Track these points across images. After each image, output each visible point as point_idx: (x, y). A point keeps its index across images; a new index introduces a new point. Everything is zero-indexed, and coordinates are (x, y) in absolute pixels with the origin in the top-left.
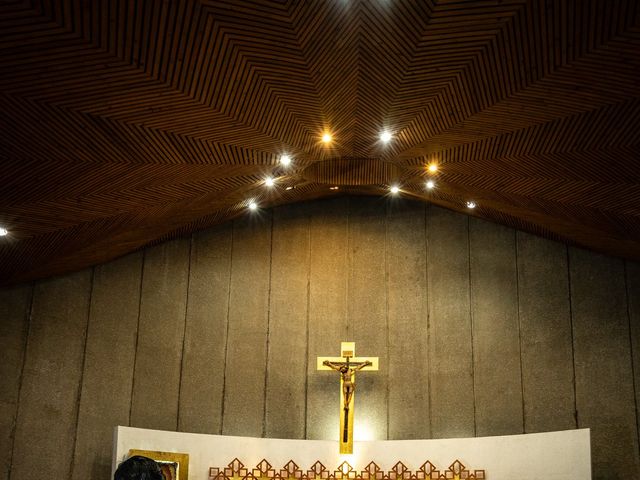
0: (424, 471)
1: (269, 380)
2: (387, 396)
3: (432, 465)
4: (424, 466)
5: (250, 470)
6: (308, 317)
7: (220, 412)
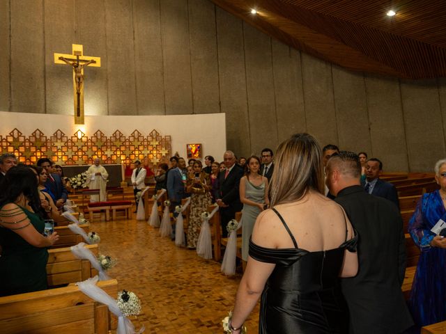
0: (134, 136)
1: (13, 66)
2: (107, 84)
3: (139, 133)
4: (134, 133)
5: (4, 137)
6: (43, 20)
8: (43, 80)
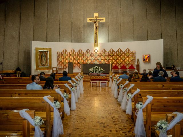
1: (73, 24)
2: (108, 29)
4: (119, 50)
5: (69, 52)
6: (84, 5)
7: (59, 35)
8: (83, 29)
